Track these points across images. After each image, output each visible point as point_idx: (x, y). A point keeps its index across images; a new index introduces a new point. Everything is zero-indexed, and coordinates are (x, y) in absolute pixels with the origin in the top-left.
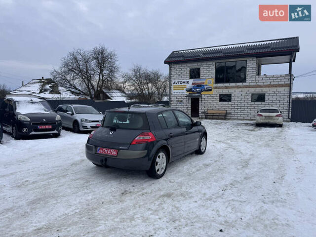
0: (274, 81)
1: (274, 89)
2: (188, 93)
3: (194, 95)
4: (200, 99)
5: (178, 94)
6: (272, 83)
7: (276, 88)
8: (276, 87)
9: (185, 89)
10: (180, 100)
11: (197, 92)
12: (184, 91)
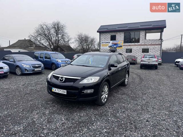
1: (153, 46)
5: (104, 48)
6: (153, 43)
9: (108, 46)
11: (114, 48)
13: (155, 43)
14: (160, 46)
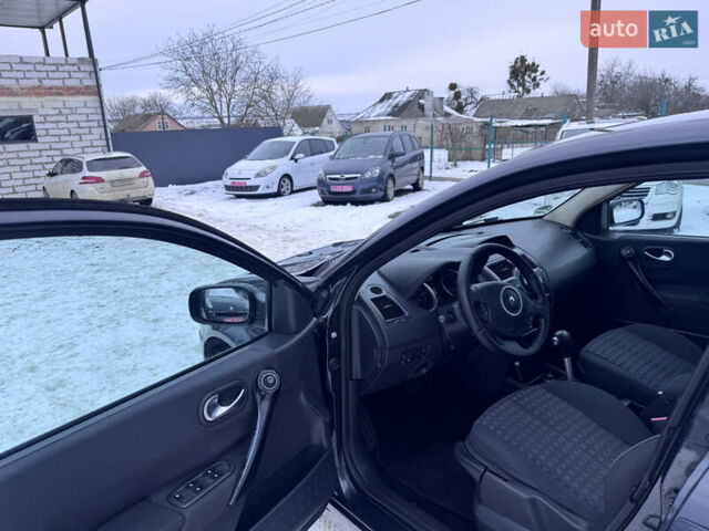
0: (51, 75)
1: (58, 102)
6: (47, 83)
7: (61, 98)
8: (60, 94)
13: (59, 83)
14: (92, 100)
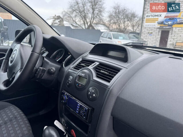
2: (159, 26)
3: (164, 27)
4: (170, 32)
5: (150, 26)
9: (157, 22)
10: (151, 32)
11: (169, 25)
12: (156, 23)
